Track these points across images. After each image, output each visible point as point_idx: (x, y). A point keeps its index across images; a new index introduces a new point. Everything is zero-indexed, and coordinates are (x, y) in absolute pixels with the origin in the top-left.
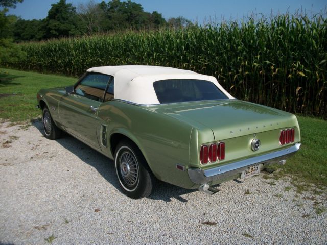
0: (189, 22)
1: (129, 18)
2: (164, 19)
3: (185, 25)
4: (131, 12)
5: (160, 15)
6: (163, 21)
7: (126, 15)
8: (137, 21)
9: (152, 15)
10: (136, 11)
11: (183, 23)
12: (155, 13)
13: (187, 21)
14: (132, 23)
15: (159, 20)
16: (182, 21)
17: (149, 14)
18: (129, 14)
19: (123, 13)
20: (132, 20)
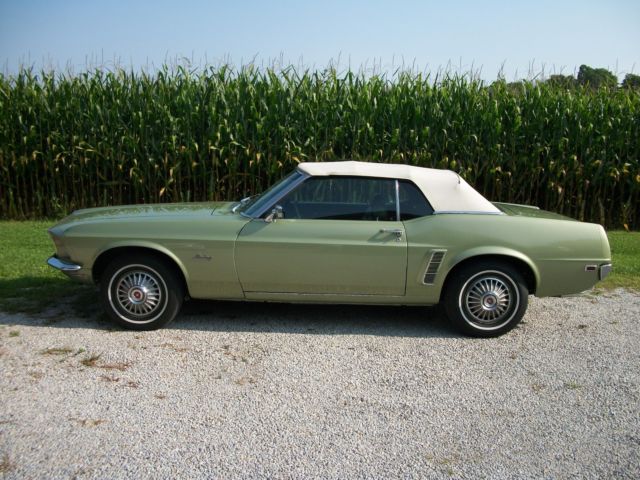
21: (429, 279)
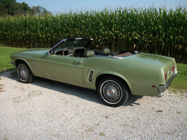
0: (44, 9)
1: (7, 6)
2: (29, 7)
3: (42, 11)
4: (8, 3)
5: (27, 4)
6: (29, 8)
7: (5, 4)
8: (13, 8)
9: (22, 5)
10: (12, 2)
11: (41, 9)
12: (23, 3)
13: (43, 8)
14: (9, 9)
15: (27, 7)
16: (40, 8)
17: (20, 4)
18: (7, 4)
19: (3, 3)
20: (9, 7)
21: (90, 80)
